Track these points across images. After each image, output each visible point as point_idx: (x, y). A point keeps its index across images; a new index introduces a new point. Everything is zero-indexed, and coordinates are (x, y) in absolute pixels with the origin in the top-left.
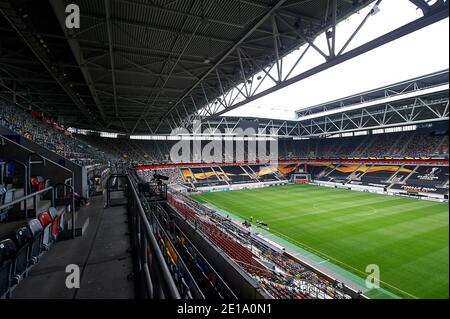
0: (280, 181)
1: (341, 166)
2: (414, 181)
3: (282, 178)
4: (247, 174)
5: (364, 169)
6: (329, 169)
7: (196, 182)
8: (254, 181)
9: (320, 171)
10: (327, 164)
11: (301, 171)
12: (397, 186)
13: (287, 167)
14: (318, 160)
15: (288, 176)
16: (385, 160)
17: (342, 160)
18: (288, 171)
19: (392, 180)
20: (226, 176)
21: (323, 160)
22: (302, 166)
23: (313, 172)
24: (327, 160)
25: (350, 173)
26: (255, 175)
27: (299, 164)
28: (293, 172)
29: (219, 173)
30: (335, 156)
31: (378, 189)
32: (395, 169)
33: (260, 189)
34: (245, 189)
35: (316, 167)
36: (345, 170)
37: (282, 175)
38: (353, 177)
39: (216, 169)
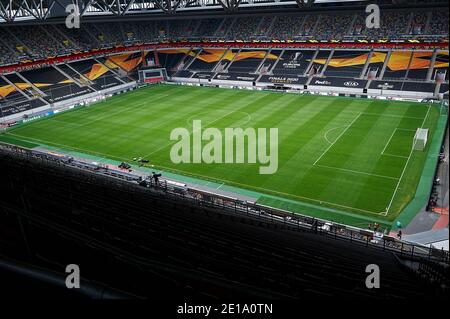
0: (126, 85)
1: (205, 53)
2: (281, 71)
3: (127, 80)
4: (71, 80)
5: (230, 57)
6: (189, 58)
8: (85, 90)
9: (176, 64)
10: (185, 50)
11: (151, 63)
12: (265, 79)
13: (129, 58)
14: (172, 44)
15: (134, 75)
16: (251, 44)
17: (203, 44)
18: (130, 66)
19: (261, 70)
20: (37, 89)
21: (179, 44)
22: (150, 56)
23: (169, 62)
24: (185, 44)
25: (215, 63)
26: (85, 80)
27: (146, 51)
28: (140, 66)
29: (22, 86)
30: (195, 39)
31: (245, 84)
32: (262, 55)
33: (101, 103)
34: (78, 108)
35: (172, 56)
36: (208, 59)
37: (125, 74)
38: (219, 68)
39: (14, 79)
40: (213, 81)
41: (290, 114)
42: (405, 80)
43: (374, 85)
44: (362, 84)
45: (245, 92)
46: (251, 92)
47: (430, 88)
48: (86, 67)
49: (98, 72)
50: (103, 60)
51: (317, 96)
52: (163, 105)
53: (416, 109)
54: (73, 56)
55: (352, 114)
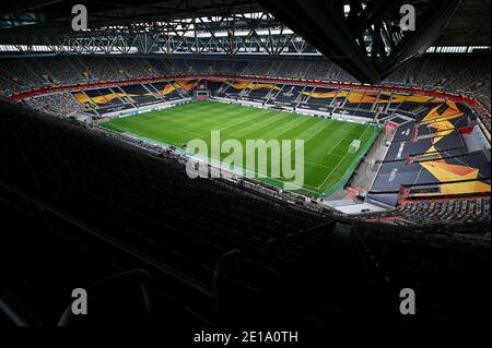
0: (185, 99)
1: (236, 83)
2: (281, 98)
3: (186, 96)
4: (151, 94)
5: (251, 86)
6: (226, 85)
7: (97, 107)
8: (160, 101)
9: (219, 87)
10: (224, 80)
11: (202, 86)
12: (270, 102)
13: (189, 83)
14: (216, 76)
15: (191, 93)
16: (265, 79)
17: (235, 77)
18: (189, 87)
19: (269, 96)
20: (129, 98)
21: (220, 76)
22: (202, 82)
23: (213, 87)
24: (224, 76)
25: (241, 90)
26: (160, 94)
27: (200, 79)
28: (195, 88)
29: (121, 95)
30: (231, 73)
31: (258, 104)
32: (271, 86)
33: (168, 109)
34: (154, 111)
35: (216, 83)
36: (238, 87)
37: (185, 92)
38: (243, 93)
39: (116, 90)
40: (239, 101)
42: (357, 109)
43: (337, 111)
44: (330, 110)
45: (257, 109)
46: (260, 110)
47: (372, 115)
48: (161, 86)
49: (169, 90)
50: (173, 83)
51: (300, 115)
52: (205, 114)
53: (359, 128)
54: (154, 79)
55: (319, 128)
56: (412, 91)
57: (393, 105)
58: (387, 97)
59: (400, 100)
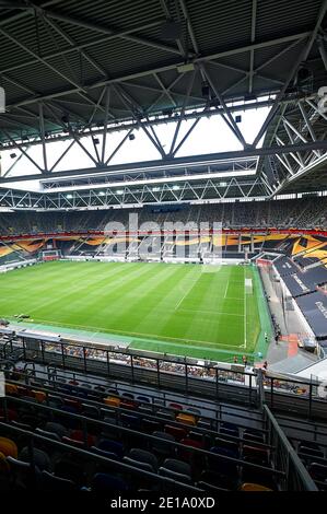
0: (27, 261)
1: (91, 239)
3: (27, 258)
6: (79, 243)
9: (69, 247)
10: (76, 238)
11: (50, 247)
13: (33, 243)
14: (66, 234)
15: (35, 255)
17: (89, 233)
18: (32, 249)
21: (72, 234)
22: (50, 242)
23: (63, 246)
24: (76, 234)
25: (97, 246)
27: (47, 239)
28: (41, 249)
33: (3, 274)
35: (66, 242)
36: (93, 243)
37: (27, 254)
38: (100, 249)
40: (96, 257)
41: (153, 275)
45: (119, 263)
46: (123, 263)
47: (242, 256)
51: (170, 263)
56: (269, 231)
57: (257, 245)
58: (248, 239)
59: (261, 239)
